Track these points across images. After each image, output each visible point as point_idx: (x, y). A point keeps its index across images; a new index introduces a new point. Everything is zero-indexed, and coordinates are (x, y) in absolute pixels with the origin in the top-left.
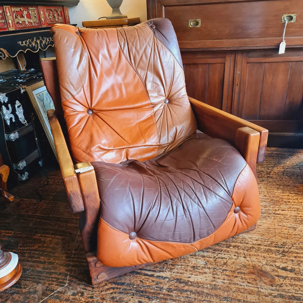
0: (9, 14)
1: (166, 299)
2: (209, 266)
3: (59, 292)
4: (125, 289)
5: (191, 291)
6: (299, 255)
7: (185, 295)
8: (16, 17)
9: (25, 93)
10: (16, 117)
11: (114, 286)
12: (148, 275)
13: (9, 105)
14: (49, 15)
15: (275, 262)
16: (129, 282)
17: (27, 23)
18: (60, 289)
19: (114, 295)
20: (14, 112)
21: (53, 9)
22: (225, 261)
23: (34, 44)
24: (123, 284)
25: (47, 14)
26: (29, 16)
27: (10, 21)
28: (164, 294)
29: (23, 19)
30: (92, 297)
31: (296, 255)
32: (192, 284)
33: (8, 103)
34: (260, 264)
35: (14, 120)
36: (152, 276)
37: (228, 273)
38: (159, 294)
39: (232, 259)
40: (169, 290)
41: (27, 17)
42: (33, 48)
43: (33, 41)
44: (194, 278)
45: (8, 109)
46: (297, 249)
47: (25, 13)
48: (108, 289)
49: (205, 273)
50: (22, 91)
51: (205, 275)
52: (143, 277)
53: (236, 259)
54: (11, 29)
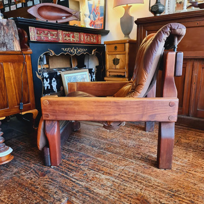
0: (60, 34)
1: (72, 195)
2: (113, 187)
3: (22, 175)
4: (54, 184)
5: (89, 196)
6: (184, 200)
7: (84, 196)
8: (65, 37)
9: (60, 75)
10: (51, 87)
11: (50, 180)
12: (72, 181)
13: (48, 79)
14: (87, 38)
15: (161, 198)
16: (59, 181)
17: (71, 40)
18: (23, 174)
19: (46, 184)
20: (50, 83)
21: (90, 35)
22: (126, 187)
23: (72, 51)
24: (55, 181)
25: (86, 37)
26: (73, 37)
27: (61, 38)
28: (73, 193)
29: (69, 38)
30: (35, 182)
31: (181, 199)
32: (93, 193)
33: (48, 78)
34: (149, 196)
35: (49, 88)
36: (74, 182)
37: (121, 194)
38: (70, 191)
39: (131, 188)
40: (78, 192)
41: (72, 37)
42: (71, 53)
43: (72, 49)
44: (97, 190)
45: (47, 81)
46: (185, 196)
47: (71, 35)
48: (46, 181)
49: (107, 190)
50: (58, 74)
51: (106, 191)
52: (69, 181)
53: (133, 189)
54: (61, 42)
